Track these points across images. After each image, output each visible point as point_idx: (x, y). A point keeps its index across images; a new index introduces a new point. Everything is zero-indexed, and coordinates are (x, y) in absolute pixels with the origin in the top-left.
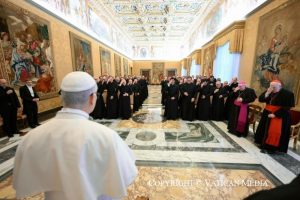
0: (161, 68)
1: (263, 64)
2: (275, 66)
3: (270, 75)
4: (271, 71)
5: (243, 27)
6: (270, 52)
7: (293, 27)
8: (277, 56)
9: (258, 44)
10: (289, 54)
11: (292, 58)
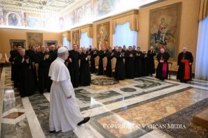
0: (38, 39)
1: (156, 39)
2: (163, 40)
3: (161, 46)
4: (161, 43)
5: (137, 14)
6: (159, 32)
7: (171, 20)
8: (164, 35)
9: (151, 27)
10: (170, 34)
11: (173, 36)
